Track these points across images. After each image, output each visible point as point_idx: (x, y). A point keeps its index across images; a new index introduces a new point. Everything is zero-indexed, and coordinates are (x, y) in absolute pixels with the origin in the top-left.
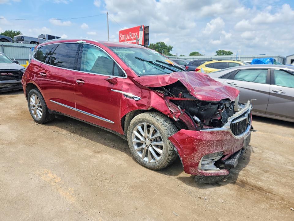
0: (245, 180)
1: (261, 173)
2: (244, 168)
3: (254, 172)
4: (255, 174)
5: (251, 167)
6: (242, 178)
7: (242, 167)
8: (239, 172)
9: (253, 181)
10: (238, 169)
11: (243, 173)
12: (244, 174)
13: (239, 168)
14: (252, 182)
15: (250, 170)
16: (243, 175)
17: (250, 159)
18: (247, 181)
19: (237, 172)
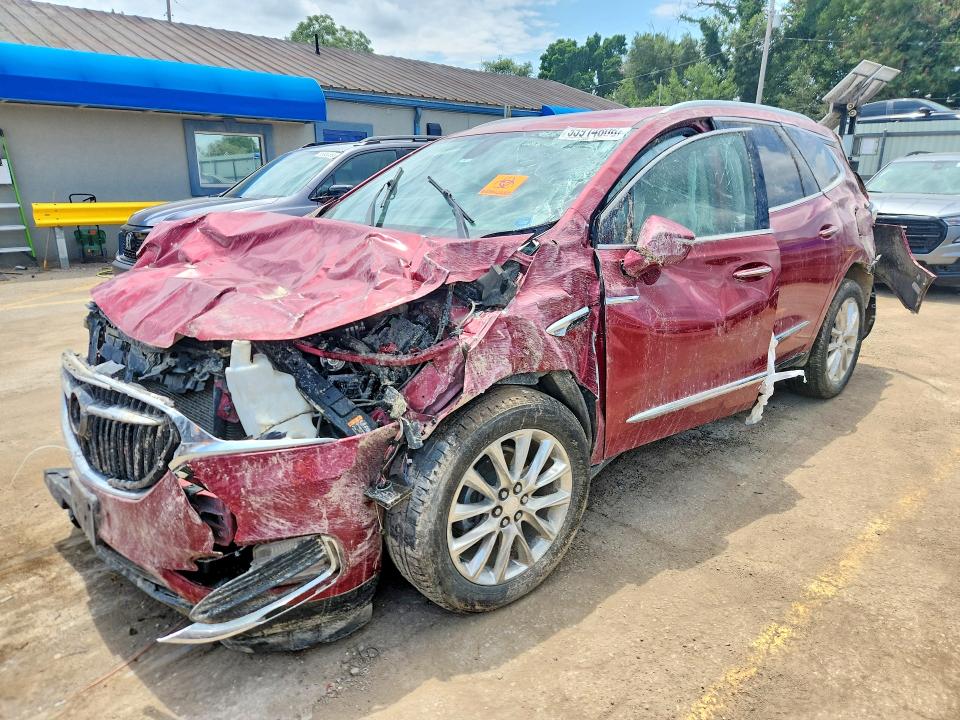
0: (44, 573)
1: (18, 631)
2: (88, 598)
3: (44, 613)
4: (34, 610)
5: (72, 624)
6: (57, 569)
7: (98, 599)
8: (87, 578)
9: (18, 586)
10: (98, 581)
11: (70, 584)
12: (65, 586)
13: (104, 588)
14: (18, 581)
15: (64, 613)
16: (64, 579)
17: (119, 658)
18: (36, 574)
19: (90, 572)
